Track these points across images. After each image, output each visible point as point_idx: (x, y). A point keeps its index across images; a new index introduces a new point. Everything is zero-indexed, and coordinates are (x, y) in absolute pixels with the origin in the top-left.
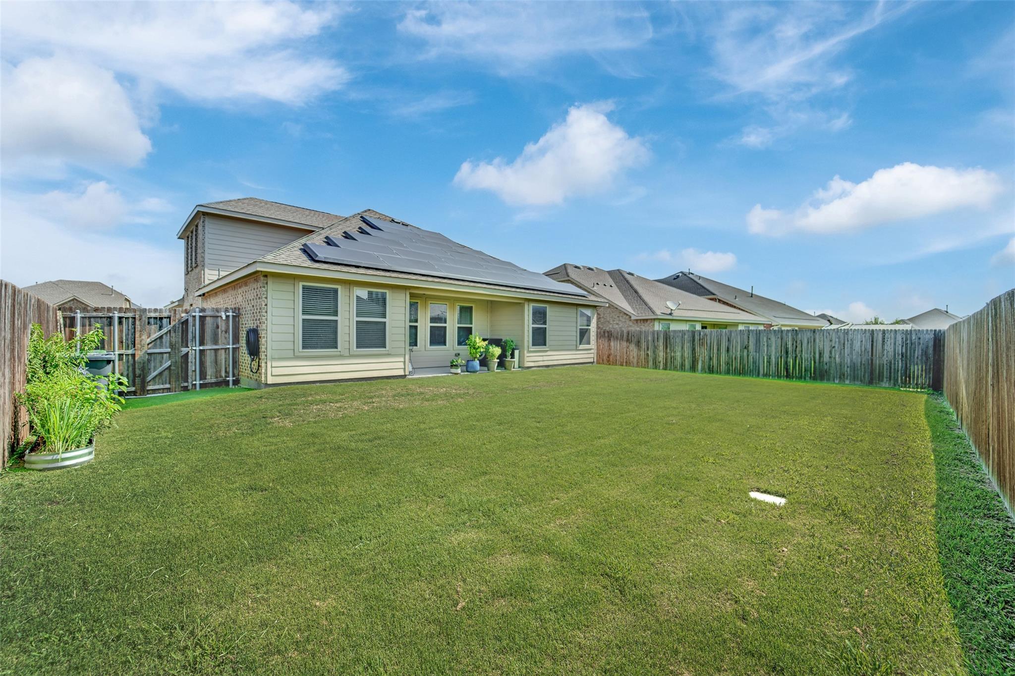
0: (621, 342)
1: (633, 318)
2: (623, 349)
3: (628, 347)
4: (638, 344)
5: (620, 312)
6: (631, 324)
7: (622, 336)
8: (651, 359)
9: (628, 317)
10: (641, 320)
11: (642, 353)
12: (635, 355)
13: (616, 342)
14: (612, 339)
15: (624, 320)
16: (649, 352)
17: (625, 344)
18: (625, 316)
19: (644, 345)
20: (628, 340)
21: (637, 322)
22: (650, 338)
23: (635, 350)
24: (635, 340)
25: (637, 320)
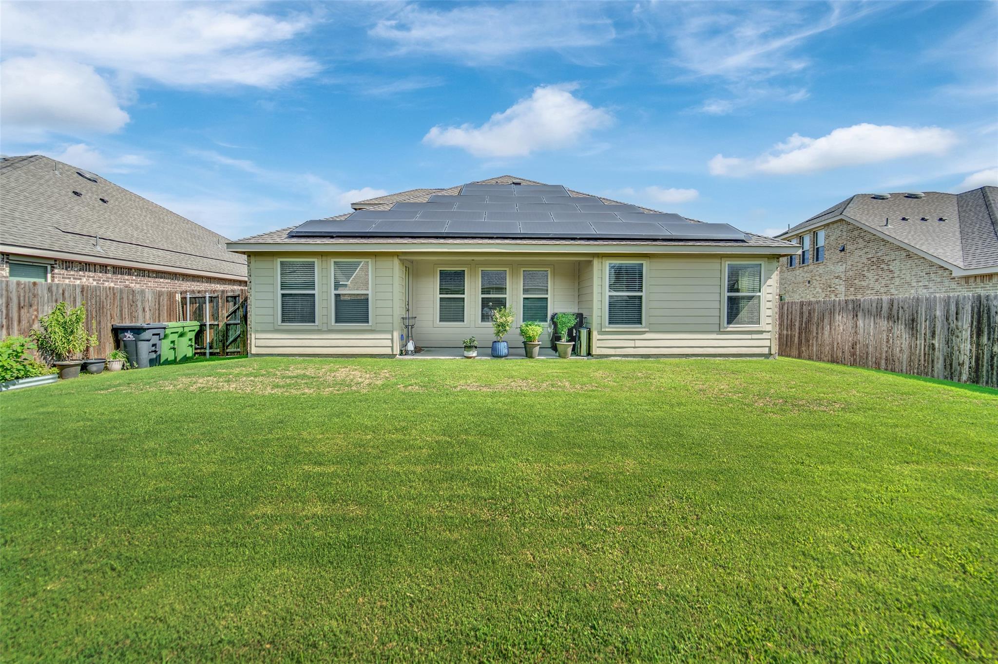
0: (878, 321)
1: (956, 273)
2: (881, 333)
3: (890, 330)
4: (912, 324)
5: (932, 265)
6: (954, 285)
7: (879, 309)
8: (939, 356)
9: (946, 273)
10: (976, 277)
11: (921, 342)
12: (905, 346)
13: (867, 321)
14: (860, 314)
15: (939, 280)
16: (936, 342)
17: (884, 324)
18: (940, 272)
19: (923, 327)
20: (890, 317)
21: (967, 282)
22: (938, 313)
23: (906, 336)
24: (905, 316)
25: (967, 278)
